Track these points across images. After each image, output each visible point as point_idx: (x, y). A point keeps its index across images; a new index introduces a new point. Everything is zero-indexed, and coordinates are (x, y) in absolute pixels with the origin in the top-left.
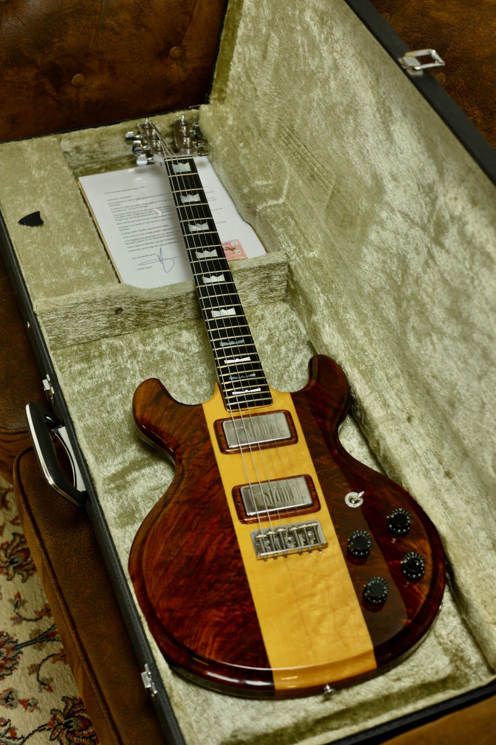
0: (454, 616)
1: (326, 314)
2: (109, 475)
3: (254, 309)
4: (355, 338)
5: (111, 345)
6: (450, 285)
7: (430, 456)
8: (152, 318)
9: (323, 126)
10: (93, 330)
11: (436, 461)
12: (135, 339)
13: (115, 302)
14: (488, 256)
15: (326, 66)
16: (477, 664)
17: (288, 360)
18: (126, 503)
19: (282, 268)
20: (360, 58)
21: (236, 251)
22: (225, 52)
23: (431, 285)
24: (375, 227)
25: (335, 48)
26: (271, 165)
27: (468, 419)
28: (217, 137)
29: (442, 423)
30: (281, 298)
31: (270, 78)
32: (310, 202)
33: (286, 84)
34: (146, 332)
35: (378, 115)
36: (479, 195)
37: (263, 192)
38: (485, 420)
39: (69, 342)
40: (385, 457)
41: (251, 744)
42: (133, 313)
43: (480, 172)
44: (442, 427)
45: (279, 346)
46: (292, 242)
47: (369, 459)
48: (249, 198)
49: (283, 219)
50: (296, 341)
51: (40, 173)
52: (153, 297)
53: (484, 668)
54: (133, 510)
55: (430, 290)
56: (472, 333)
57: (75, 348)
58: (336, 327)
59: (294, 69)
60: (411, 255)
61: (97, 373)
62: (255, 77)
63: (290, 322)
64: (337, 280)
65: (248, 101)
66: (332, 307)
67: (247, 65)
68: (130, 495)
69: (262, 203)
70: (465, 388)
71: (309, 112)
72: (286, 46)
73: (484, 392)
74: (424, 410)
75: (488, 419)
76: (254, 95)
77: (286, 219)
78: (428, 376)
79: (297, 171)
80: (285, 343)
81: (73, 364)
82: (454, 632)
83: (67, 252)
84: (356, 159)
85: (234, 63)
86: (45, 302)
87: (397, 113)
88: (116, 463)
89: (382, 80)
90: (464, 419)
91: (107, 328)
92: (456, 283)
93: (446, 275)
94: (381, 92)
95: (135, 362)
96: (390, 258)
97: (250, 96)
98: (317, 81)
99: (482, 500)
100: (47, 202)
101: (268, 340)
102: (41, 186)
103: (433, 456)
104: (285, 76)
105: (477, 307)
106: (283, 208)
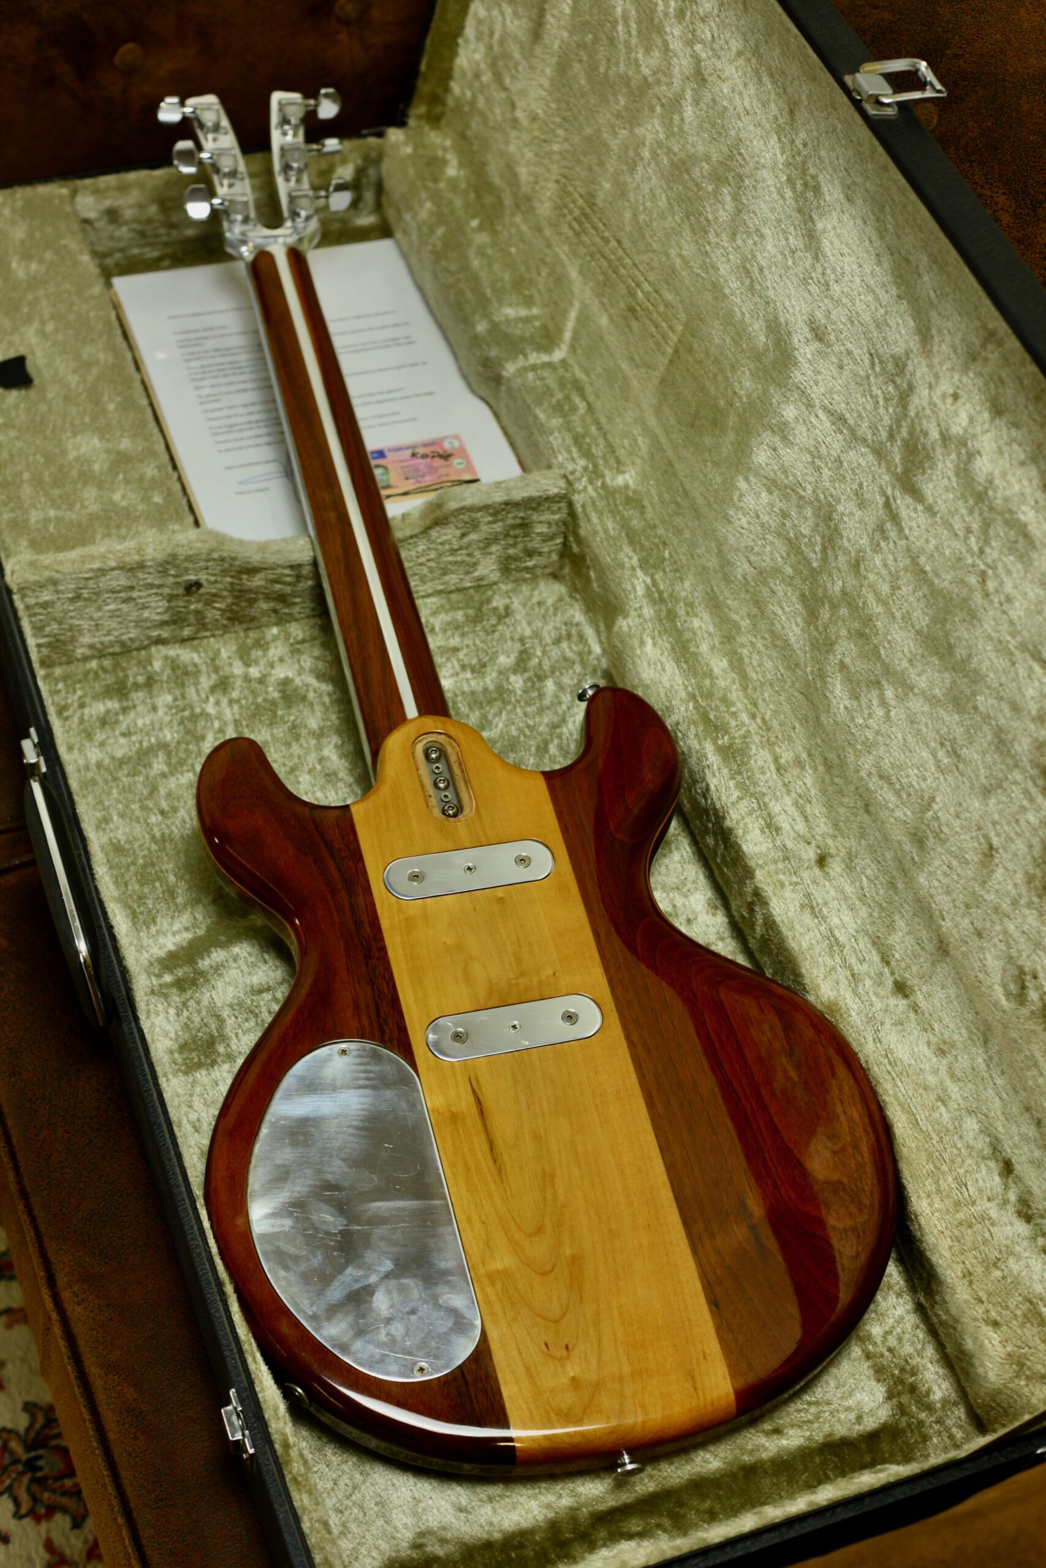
0: (899, 1295)
1: (647, 616)
2: (162, 953)
3: (490, 593)
4: (710, 674)
5: (173, 661)
6: (930, 584)
7: (864, 943)
8: (264, 605)
9: (663, 202)
10: (136, 627)
11: (876, 958)
12: (226, 649)
13: (187, 569)
14: (1022, 530)
15: (676, 71)
16: (945, 1401)
17: (560, 712)
18: (197, 1019)
19: (555, 507)
20: (754, 60)
21: (456, 461)
22: (449, 16)
23: (888, 578)
24: (767, 437)
25: (699, 33)
26: (539, 274)
27: (955, 877)
28: (421, 204)
29: (893, 878)
30: (549, 570)
31: (547, 84)
32: (625, 366)
33: (582, 101)
34: (251, 634)
35: (789, 194)
36: (1010, 393)
37: (519, 332)
38: (992, 883)
39: (80, 652)
40: (765, 942)
41: (455, 1563)
42: (225, 593)
43: (1013, 343)
44: (892, 885)
45: (541, 678)
46: (580, 450)
47: (729, 940)
48: (488, 345)
49: (560, 396)
50: (578, 668)
51: (27, 268)
52: (271, 559)
53: (960, 1412)
54: (212, 1036)
55: (885, 589)
56: (974, 694)
57: (94, 664)
58: (668, 646)
59: (602, 70)
60: (846, 507)
61: (140, 723)
62: (513, 78)
63: (566, 624)
64: (675, 541)
65: (493, 128)
66: (662, 600)
67: (496, 48)
68: (205, 1002)
69: (516, 357)
70: (952, 810)
71: (632, 169)
72: (587, 17)
73: (994, 823)
74: (854, 844)
75: (999, 883)
76: (509, 115)
77: (567, 398)
78: (870, 774)
79: (599, 296)
80: (553, 672)
81: (88, 700)
82: (899, 1330)
83: (82, 450)
84: (734, 285)
85: (467, 41)
86: (32, 564)
87: (832, 193)
88: (176, 927)
89: (802, 115)
90: (945, 874)
91: (163, 624)
92: (945, 581)
93: (923, 559)
94: (798, 142)
95: (224, 701)
96: (798, 506)
97: (499, 118)
98: (654, 101)
99: (974, 1050)
100: (42, 334)
101: (517, 664)
102: (30, 296)
103: (869, 946)
104: (583, 82)
105: (990, 638)
106: (561, 371)
